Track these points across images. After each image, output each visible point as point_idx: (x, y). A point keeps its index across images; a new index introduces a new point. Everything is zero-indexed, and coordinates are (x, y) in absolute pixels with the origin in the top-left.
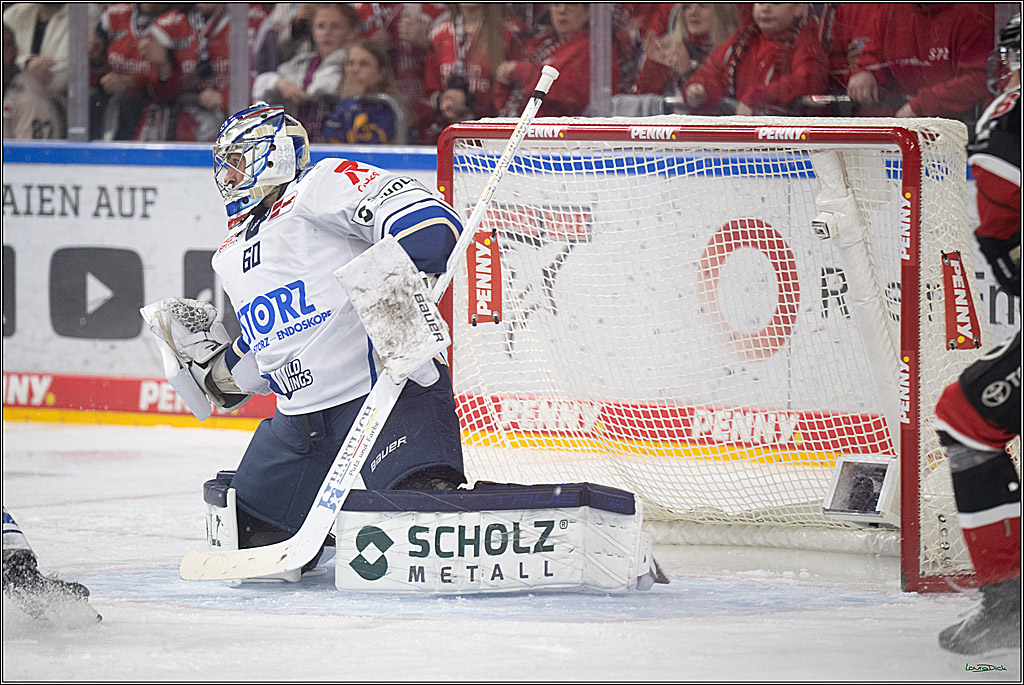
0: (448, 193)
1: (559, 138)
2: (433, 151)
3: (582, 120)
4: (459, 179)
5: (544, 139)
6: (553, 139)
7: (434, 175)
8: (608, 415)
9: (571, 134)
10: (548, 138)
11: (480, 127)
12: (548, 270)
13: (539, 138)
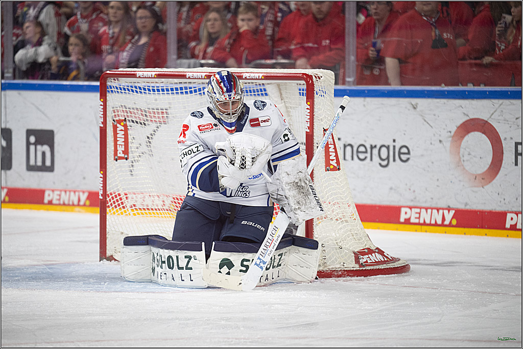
0: (105, 102)
1: (154, 78)
2: (98, 83)
3: (165, 69)
4: (109, 96)
5: (148, 78)
6: (152, 78)
7: (98, 95)
8: (176, 201)
9: (160, 76)
10: (150, 78)
11: (119, 73)
12: (150, 136)
13: (146, 78)
